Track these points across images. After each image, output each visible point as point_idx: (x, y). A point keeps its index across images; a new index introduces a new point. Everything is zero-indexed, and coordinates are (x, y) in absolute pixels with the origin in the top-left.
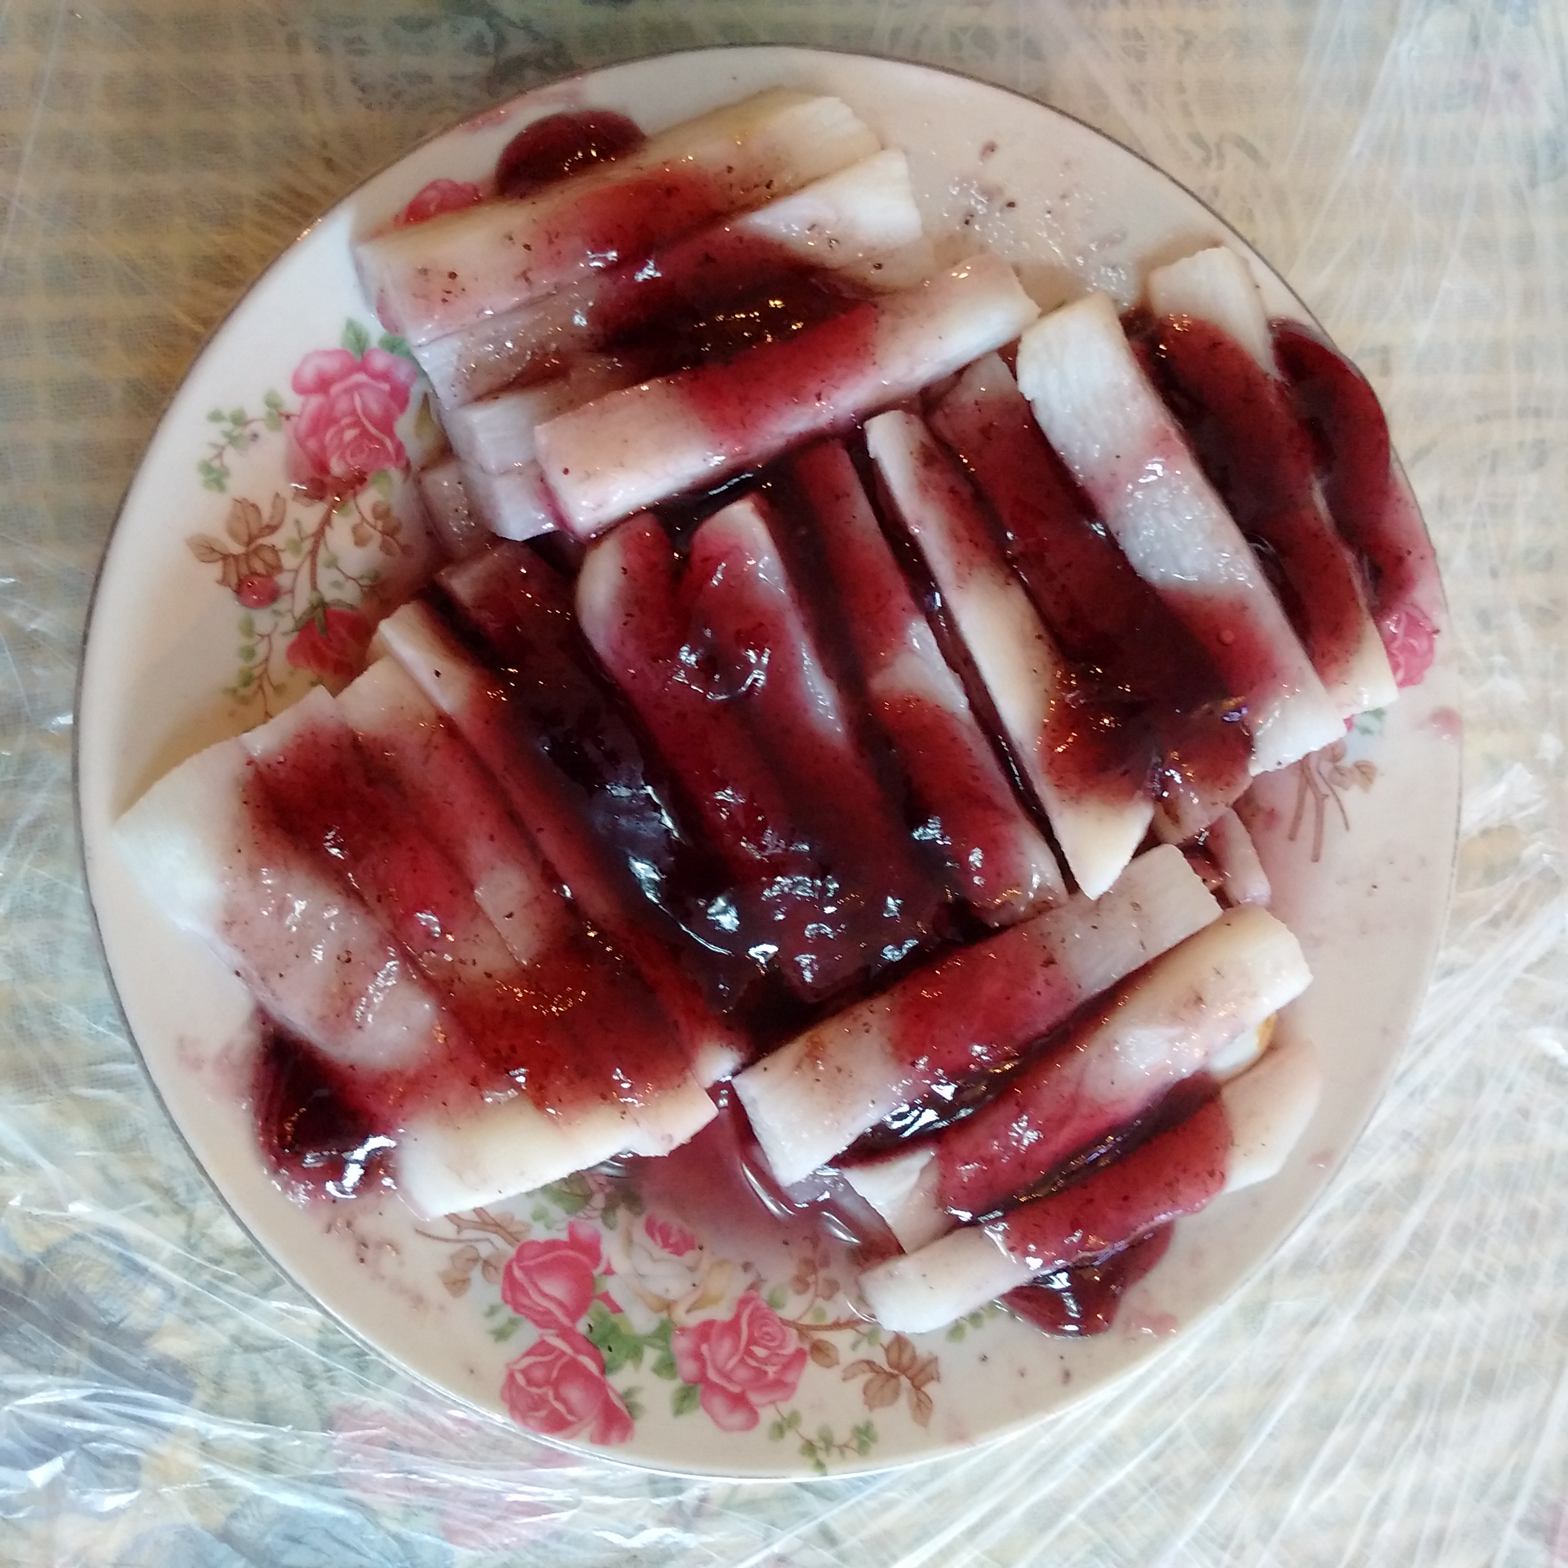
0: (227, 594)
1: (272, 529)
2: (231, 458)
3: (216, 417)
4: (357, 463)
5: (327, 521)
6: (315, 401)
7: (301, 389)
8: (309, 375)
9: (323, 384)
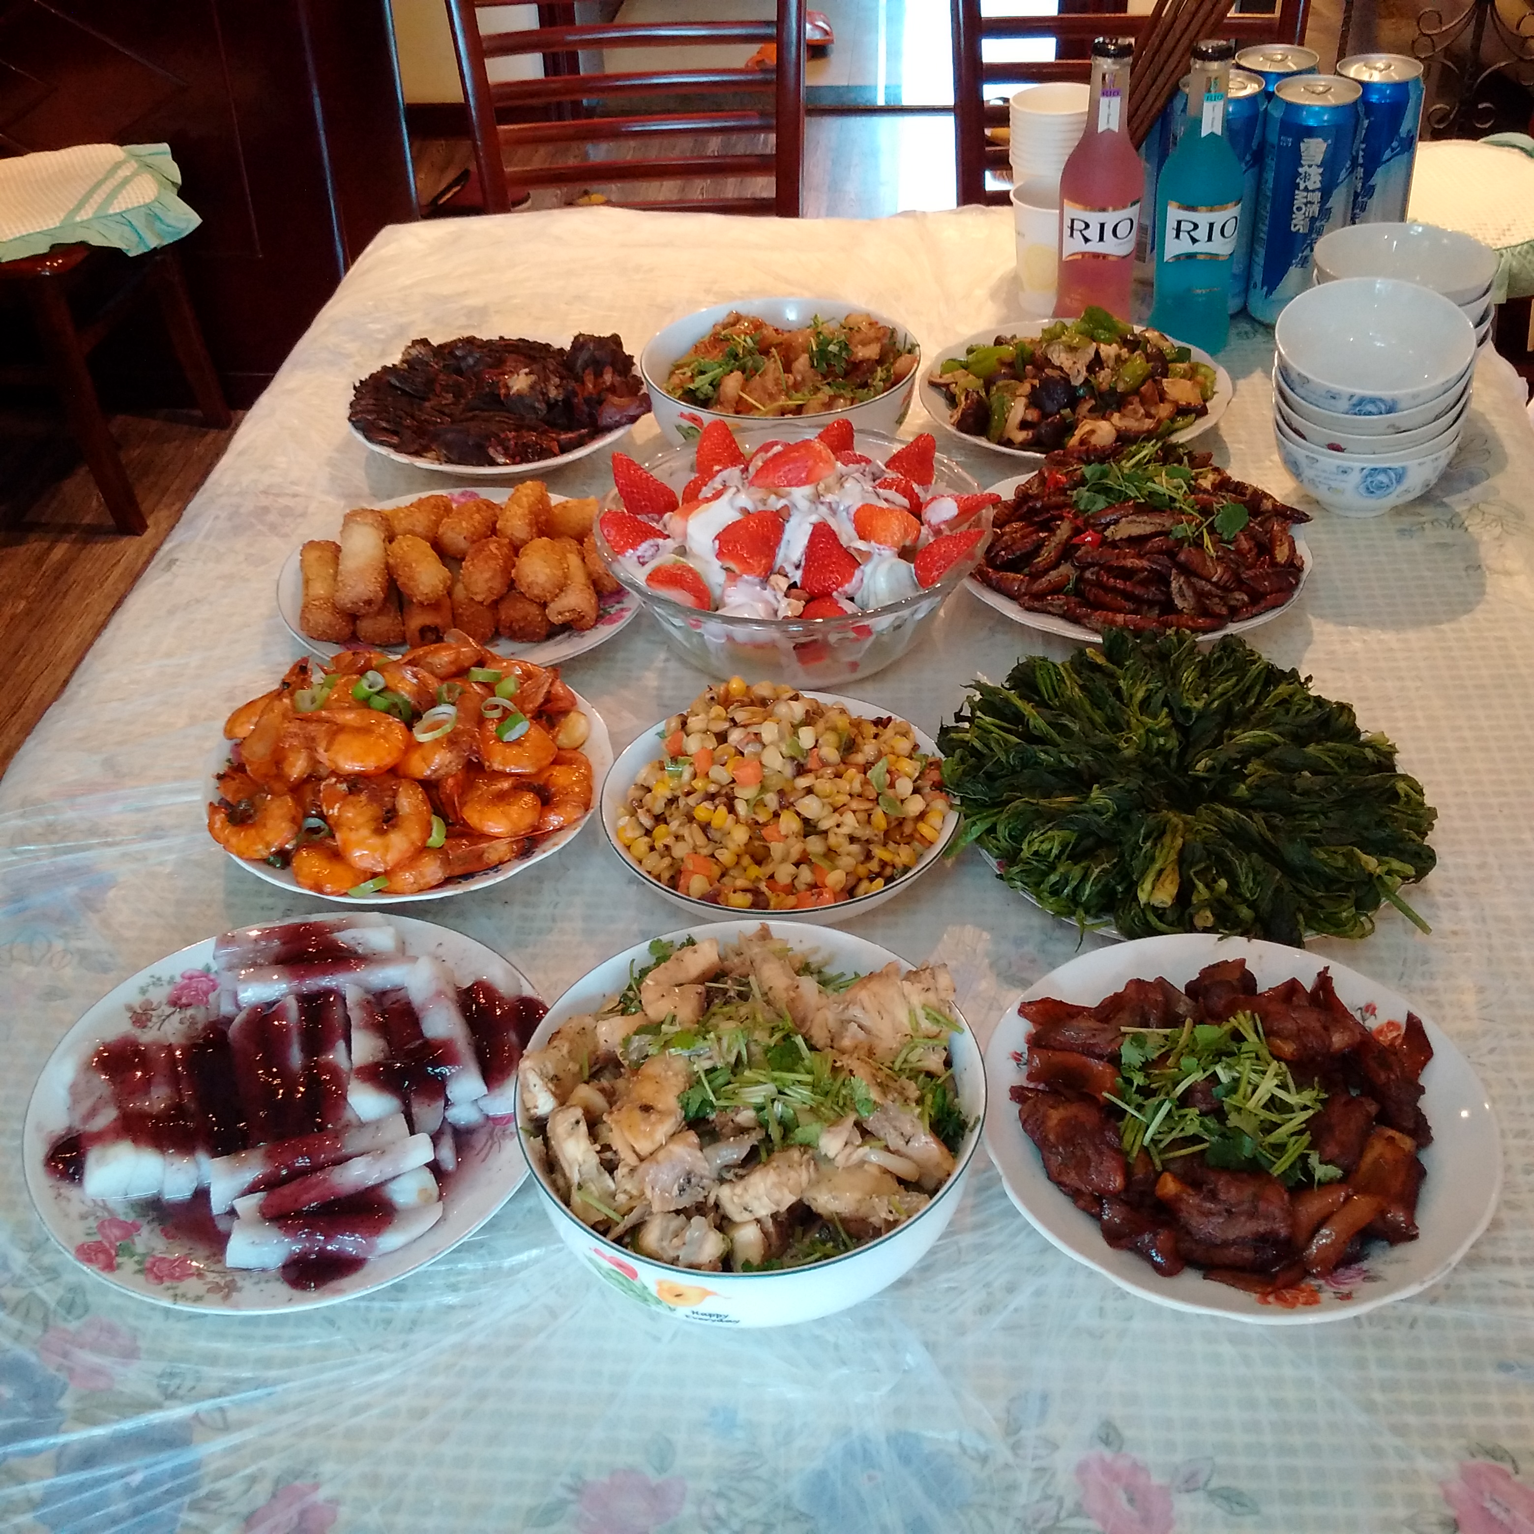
0: (130, 1022)
1: (154, 1010)
2: (151, 988)
3: (152, 977)
4: (190, 1000)
5: (173, 1013)
6: (186, 981)
7: (183, 977)
8: (188, 974)
9: (191, 978)
